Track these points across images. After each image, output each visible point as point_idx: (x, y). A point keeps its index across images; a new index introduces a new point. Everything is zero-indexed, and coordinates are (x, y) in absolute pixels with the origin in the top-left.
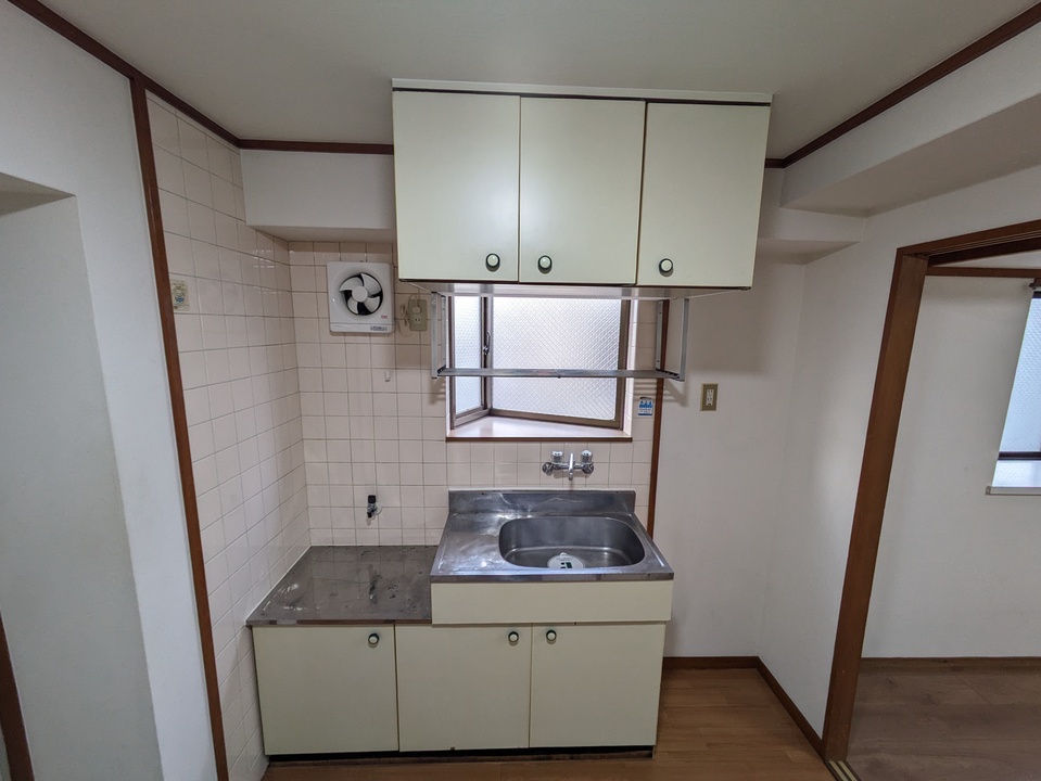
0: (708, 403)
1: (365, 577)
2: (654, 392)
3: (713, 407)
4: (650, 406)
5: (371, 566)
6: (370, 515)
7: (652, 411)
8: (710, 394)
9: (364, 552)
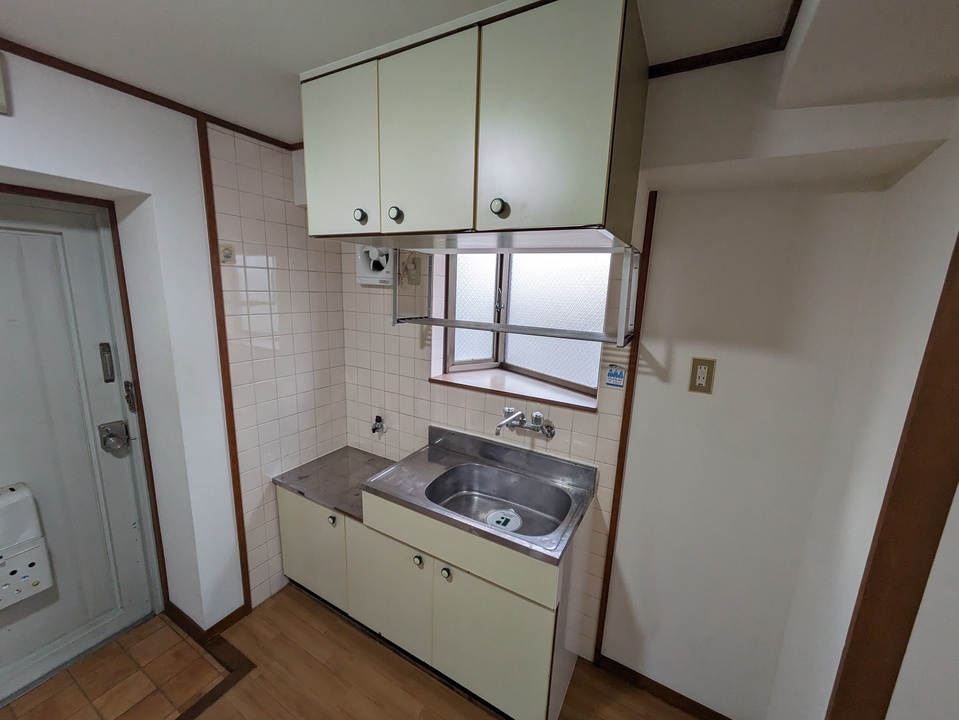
0: (698, 382)
2: (627, 360)
3: (707, 389)
4: (620, 376)
6: (374, 430)
7: (623, 381)
8: (702, 371)
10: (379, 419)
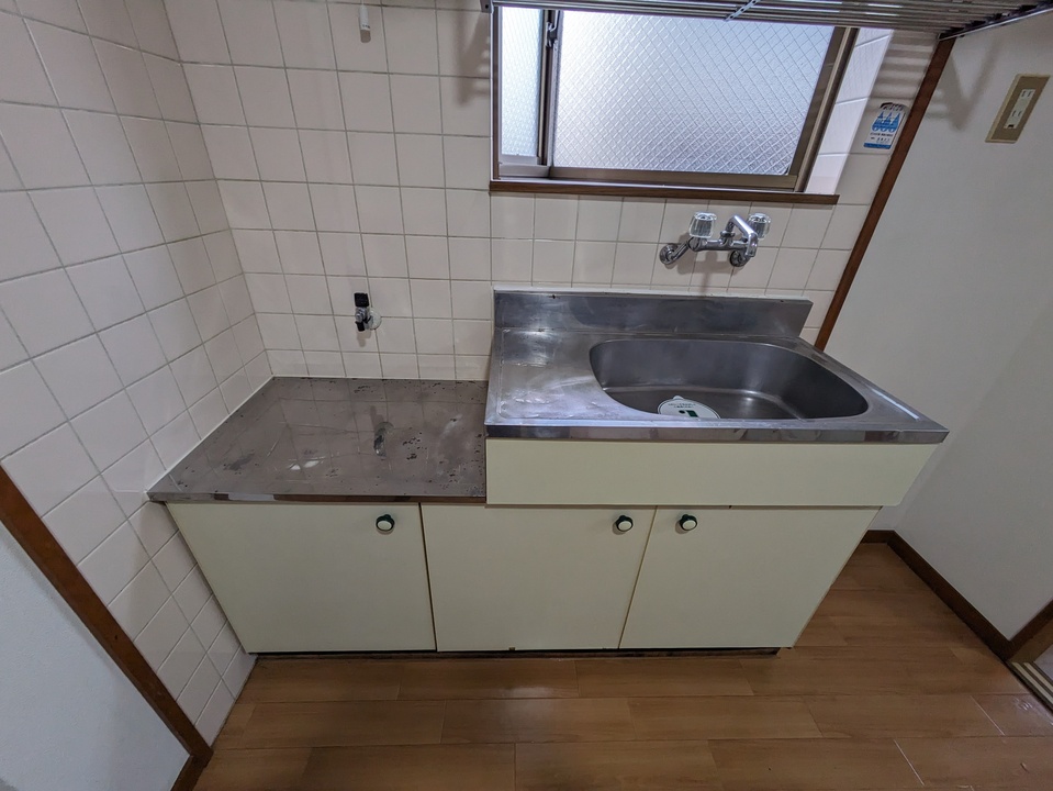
0: (1009, 121)
1: (366, 425)
2: (916, 90)
3: (1014, 134)
4: (893, 127)
5: (373, 410)
6: (361, 327)
7: (894, 136)
8: (1024, 100)
9: (360, 387)
10: (362, 300)
